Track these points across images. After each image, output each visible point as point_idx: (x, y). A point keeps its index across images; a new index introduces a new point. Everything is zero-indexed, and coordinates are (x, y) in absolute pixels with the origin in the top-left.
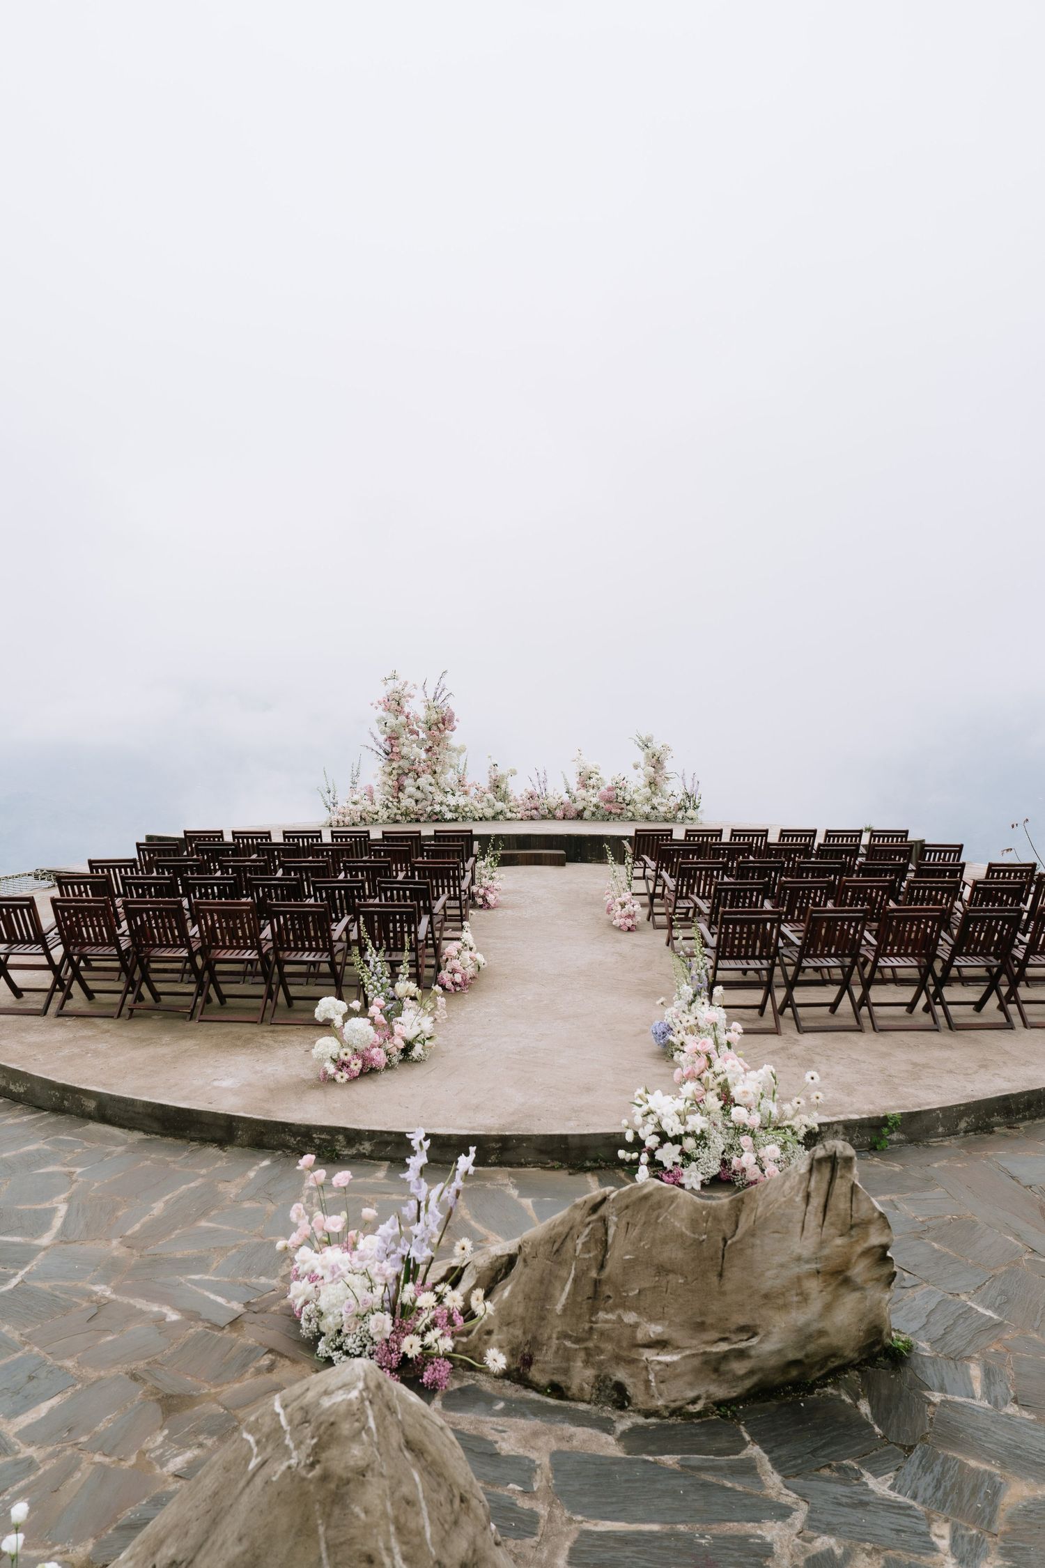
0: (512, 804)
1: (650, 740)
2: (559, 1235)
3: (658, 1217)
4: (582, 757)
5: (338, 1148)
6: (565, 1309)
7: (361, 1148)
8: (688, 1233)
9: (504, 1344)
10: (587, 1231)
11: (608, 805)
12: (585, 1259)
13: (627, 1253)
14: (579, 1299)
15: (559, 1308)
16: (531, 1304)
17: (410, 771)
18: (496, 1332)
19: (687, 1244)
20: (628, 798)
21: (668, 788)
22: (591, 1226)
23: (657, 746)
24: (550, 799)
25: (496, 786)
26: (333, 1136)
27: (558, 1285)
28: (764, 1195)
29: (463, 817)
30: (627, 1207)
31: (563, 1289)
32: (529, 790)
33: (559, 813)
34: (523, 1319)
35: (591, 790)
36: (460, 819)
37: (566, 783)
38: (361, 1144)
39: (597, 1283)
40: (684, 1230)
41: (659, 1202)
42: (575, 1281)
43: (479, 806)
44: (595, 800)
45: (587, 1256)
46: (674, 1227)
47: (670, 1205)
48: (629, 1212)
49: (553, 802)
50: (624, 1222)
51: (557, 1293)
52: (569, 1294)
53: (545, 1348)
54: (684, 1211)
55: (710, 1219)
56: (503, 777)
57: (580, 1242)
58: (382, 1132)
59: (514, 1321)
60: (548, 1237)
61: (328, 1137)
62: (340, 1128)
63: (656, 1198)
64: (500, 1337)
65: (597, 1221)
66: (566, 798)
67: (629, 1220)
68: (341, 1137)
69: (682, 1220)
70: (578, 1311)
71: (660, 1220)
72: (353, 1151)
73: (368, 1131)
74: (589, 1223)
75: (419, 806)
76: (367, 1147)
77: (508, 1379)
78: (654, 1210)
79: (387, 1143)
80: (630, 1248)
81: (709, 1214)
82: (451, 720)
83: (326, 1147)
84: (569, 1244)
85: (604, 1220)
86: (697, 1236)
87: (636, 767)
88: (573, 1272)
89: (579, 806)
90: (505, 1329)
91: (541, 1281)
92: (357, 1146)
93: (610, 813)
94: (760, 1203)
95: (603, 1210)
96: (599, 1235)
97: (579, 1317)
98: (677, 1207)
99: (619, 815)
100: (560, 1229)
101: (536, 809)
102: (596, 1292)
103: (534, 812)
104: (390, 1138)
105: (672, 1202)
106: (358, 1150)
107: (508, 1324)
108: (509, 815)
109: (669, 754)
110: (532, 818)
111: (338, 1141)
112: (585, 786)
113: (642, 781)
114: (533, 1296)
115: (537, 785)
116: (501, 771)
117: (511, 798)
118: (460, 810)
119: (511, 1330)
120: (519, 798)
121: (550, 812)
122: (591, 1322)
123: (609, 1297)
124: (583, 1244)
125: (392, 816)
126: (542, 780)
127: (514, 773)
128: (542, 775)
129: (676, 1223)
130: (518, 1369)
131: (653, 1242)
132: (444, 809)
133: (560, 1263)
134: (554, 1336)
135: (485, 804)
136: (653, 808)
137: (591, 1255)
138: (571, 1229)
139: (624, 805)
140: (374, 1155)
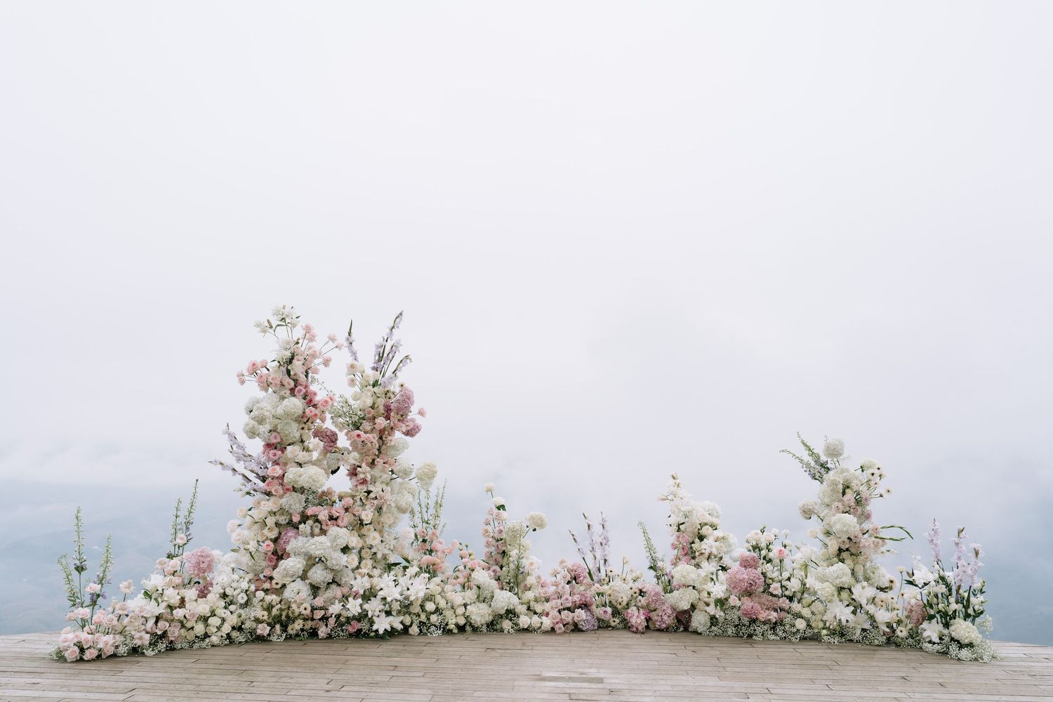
0: (530, 595)
1: (834, 452)
4: (682, 492)
11: (747, 603)
17: (304, 518)
20: (794, 585)
21: (886, 567)
23: (849, 466)
24: (617, 584)
25: (500, 555)
29: (422, 624)
32: (569, 564)
33: (637, 618)
35: (705, 564)
36: (414, 630)
37: (650, 548)
43: (458, 599)
44: (719, 590)
49: (621, 591)
56: (516, 534)
66: (649, 582)
75: (319, 602)
82: (403, 412)
87: (807, 511)
89: (682, 600)
93: (754, 620)
99: (774, 626)
101: (585, 606)
103: (581, 614)
108: (524, 621)
109: (882, 486)
110: (576, 628)
112: (691, 554)
115: (587, 549)
116: (514, 518)
117: (530, 580)
118: (416, 609)
120: (549, 579)
121: (616, 612)
125: (248, 625)
126: (598, 539)
127: (537, 525)
128: (597, 528)
132: (374, 607)
135: (470, 595)
136: (858, 610)
139: (784, 603)
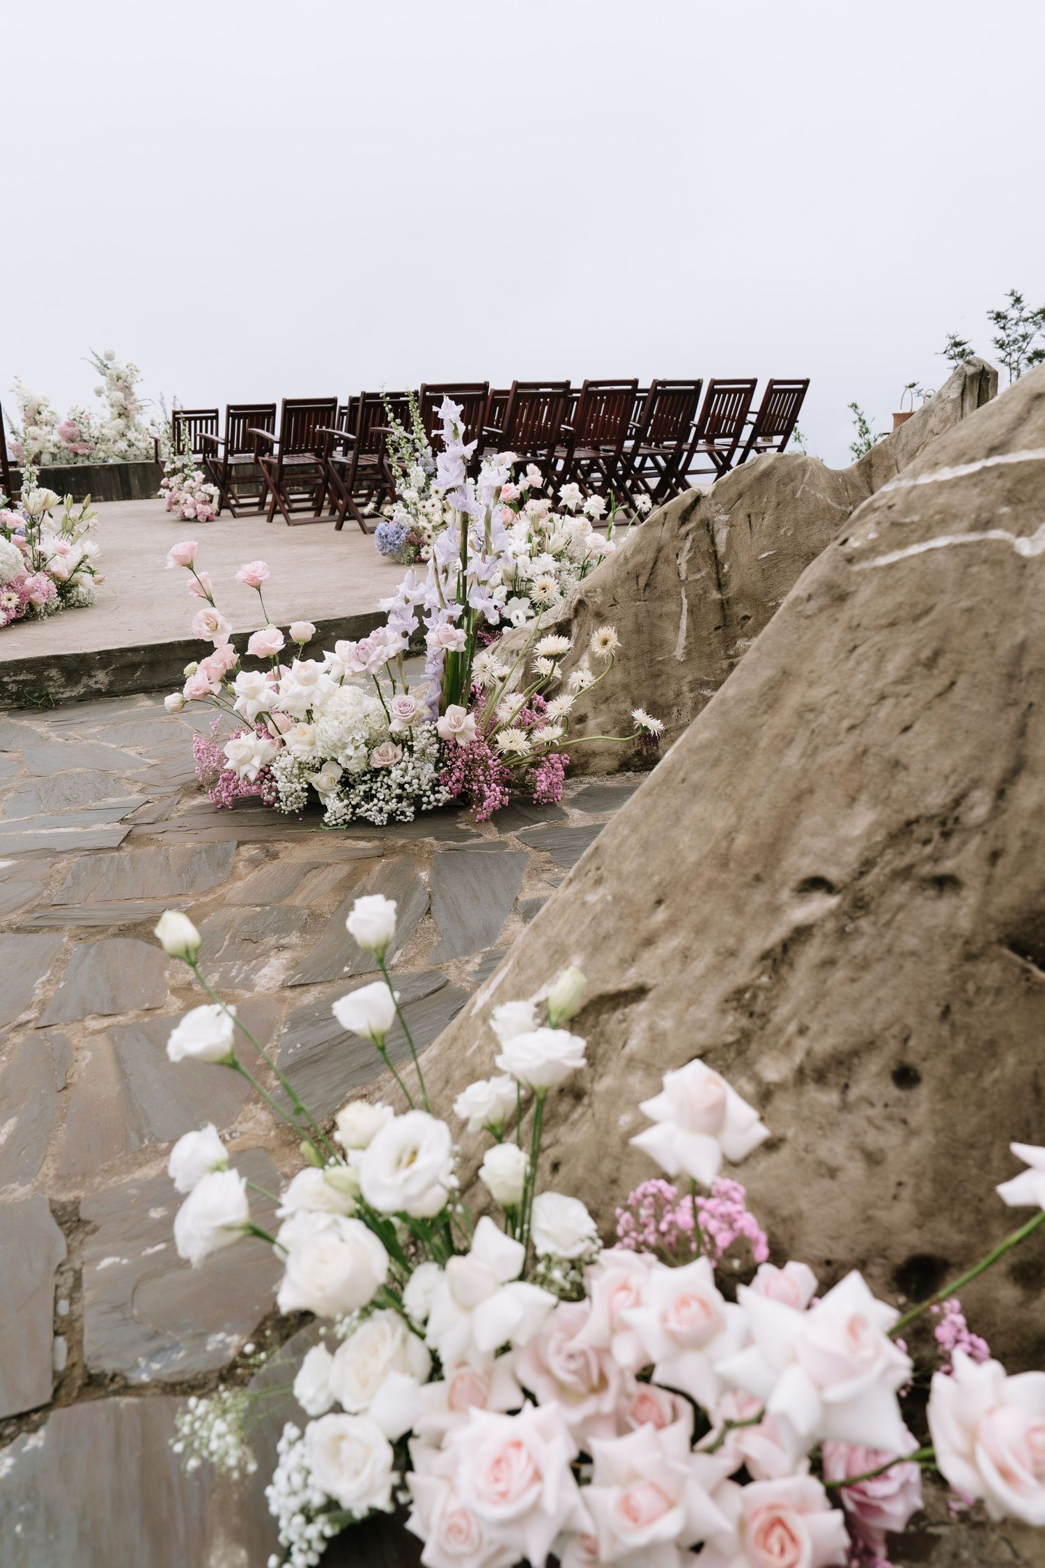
1: (110, 357)
2: (643, 565)
3: (794, 493)
4: (22, 386)
5: (52, 690)
6: (688, 652)
7: (91, 682)
8: (834, 504)
9: (609, 727)
10: (688, 544)
11: (71, 445)
12: (697, 581)
13: (763, 550)
14: (704, 633)
15: (679, 653)
16: (632, 664)
18: (590, 715)
19: (837, 518)
20: (97, 435)
21: (143, 420)
22: (690, 537)
23: (120, 365)
26: (40, 674)
27: (667, 625)
28: (900, 447)
30: (740, 496)
31: (678, 628)
34: (626, 687)
35: (44, 427)
38: (90, 676)
39: (724, 605)
40: (829, 501)
41: (789, 474)
42: (691, 612)
44: (55, 437)
45: (698, 576)
46: (817, 499)
47: (804, 475)
48: (746, 501)
50: (741, 516)
51: (670, 636)
52: (688, 630)
53: (675, 709)
54: (822, 479)
55: (849, 487)
57: (682, 561)
58: (123, 651)
59: (613, 694)
60: (623, 574)
61: (31, 677)
62: (49, 657)
63: (782, 471)
64: (600, 720)
65: (698, 527)
67: (748, 510)
68: (54, 673)
69: (824, 490)
70: (708, 650)
71: (798, 495)
72: (80, 690)
73: (99, 653)
74: (687, 534)
76: (101, 678)
77: (628, 770)
78: (785, 485)
79: (134, 667)
80: (765, 542)
81: (844, 481)
83: (31, 693)
84: (664, 570)
85: (707, 525)
86: (844, 508)
87: (99, 393)
88: (685, 601)
89: (34, 448)
90: (603, 707)
91: (638, 630)
92: (85, 680)
93: (76, 454)
94: (899, 457)
95: (702, 512)
96: (705, 545)
97: (711, 656)
98: (812, 475)
100: (639, 558)
102: (725, 617)
104: (136, 658)
105: (804, 470)
106: (87, 686)
107: (607, 700)
109: (139, 376)
111: (51, 679)
113: (108, 413)
114: (631, 653)
119: (613, 706)
122: (730, 657)
123: (746, 618)
124: (688, 562)
129: (818, 495)
130: (639, 753)
131: (797, 526)
133: (660, 598)
134: (685, 689)
136: (131, 445)
137: (703, 573)
138: (659, 551)
139: (92, 444)
140: (116, 689)
